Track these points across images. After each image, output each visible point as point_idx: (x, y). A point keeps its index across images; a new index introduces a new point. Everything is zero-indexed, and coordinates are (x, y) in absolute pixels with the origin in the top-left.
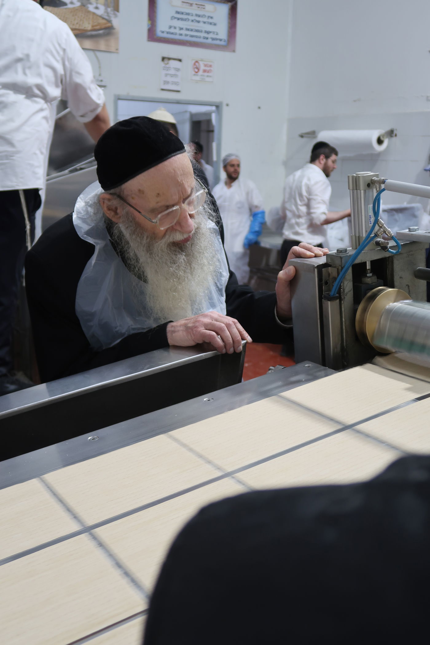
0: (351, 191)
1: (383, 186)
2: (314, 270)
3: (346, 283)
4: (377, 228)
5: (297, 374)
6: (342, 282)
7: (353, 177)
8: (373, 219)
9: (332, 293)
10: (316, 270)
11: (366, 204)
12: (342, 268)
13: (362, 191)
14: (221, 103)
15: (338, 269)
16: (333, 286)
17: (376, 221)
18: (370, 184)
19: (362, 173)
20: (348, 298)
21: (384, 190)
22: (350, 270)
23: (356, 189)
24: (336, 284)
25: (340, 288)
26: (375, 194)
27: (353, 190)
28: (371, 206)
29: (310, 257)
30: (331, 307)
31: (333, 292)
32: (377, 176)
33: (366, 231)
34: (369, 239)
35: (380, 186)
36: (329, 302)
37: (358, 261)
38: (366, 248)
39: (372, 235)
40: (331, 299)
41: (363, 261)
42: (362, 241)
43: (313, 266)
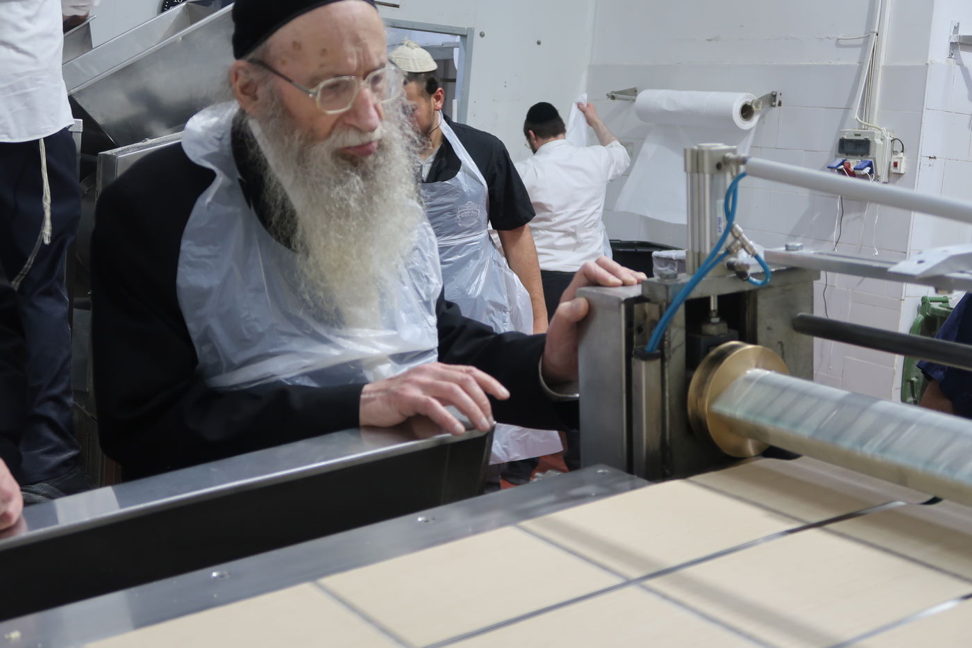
0: (689, 175)
1: (742, 168)
2: (620, 306)
3: (673, 331)
4: (730, 239)
5: (582, 483)
6: (666, 329)
7: (693, 151)
8: (723, 225)
9: (649, 348)
10: (623, 307)
11: (714, 196)
12: (668, 305)
13: (707, 176)
14: (471, 30)
15: (661, 307)
16: (651, 335)
17: (730, 228)
18: (721, 165)
19: (706, 145)
20: (677, 356)
21: (744, 175)
22: (681, 310)
23: (698, 172)
24: (656, 332)
25: (663, 340)
26: (729, 181)
27: (692, 173)
28: (721, 202)
29: (615, 286)
30: (646, 372)
31: (651, 345)
32: (734, 151)
33: (712, 244)
34: (716, 258)
35: (738, 170)
36: (643, 364)
37: (696, 293)
38: (710, 274)
39: (722, 252)
40: (647, 357)
41: (705, 294)
42: (703, 260)
43: (619, 299)
